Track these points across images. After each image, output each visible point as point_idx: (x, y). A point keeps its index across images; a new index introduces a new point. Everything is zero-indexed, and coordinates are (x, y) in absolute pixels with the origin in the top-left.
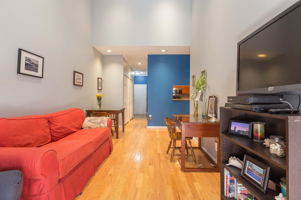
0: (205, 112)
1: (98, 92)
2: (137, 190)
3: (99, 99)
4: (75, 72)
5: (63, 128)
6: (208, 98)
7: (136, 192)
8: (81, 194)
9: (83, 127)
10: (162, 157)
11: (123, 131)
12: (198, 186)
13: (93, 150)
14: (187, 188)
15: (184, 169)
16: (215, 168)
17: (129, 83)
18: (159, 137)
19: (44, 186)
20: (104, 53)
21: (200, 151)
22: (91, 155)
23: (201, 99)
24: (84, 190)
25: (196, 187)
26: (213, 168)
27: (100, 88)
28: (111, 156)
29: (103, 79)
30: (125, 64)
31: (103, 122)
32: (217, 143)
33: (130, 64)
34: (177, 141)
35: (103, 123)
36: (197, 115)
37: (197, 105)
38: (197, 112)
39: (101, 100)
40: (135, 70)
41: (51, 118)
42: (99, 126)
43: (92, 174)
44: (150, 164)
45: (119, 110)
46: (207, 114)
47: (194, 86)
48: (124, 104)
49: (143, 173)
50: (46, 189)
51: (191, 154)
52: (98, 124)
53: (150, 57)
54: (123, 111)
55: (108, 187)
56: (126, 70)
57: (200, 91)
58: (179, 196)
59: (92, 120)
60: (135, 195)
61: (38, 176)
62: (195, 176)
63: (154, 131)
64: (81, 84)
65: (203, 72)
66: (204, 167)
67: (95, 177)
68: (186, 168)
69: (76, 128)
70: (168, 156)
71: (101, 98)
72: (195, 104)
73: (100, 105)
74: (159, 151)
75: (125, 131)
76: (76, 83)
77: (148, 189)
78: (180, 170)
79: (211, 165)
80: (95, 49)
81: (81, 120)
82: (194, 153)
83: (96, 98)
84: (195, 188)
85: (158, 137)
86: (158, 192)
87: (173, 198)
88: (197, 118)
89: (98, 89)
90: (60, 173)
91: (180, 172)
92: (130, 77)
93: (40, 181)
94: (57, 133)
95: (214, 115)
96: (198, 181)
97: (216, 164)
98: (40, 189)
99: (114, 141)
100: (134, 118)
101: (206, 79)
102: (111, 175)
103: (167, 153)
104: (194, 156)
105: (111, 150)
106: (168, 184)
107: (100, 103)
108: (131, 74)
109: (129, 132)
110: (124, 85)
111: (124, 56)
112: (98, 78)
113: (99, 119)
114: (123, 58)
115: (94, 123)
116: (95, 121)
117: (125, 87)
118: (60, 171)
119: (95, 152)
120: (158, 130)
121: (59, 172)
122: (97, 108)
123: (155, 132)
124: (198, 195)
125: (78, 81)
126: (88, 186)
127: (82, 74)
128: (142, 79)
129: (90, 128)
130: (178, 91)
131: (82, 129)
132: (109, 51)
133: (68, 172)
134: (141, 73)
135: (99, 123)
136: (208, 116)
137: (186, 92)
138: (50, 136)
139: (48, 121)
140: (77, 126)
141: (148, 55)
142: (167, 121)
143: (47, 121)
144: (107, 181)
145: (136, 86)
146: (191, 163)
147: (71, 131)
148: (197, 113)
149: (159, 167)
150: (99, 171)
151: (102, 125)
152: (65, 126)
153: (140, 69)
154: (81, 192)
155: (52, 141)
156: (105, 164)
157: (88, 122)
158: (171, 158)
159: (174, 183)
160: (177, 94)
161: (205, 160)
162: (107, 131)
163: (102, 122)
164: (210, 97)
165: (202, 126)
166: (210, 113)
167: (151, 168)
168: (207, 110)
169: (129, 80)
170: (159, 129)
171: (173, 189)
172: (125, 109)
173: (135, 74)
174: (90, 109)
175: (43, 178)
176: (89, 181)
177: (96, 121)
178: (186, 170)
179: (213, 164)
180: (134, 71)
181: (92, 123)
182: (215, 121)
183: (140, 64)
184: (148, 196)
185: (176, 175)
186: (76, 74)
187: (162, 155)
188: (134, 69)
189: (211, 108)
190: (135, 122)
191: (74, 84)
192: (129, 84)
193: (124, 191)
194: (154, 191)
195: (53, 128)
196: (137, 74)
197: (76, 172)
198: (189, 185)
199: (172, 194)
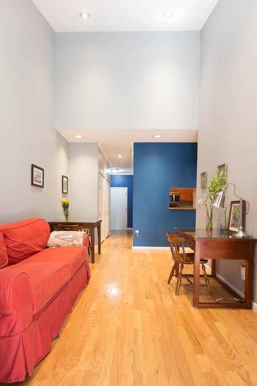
0: (224, 225)
1: (63, 197)
2: (136, 332)
3: (66, 206)
4: (33, 166)
5: (24, 245)
6: (230, 203)
7: (136, 334)
8: (58, 337)
9: (48, 245)
10: (162, 288)
11: (99, 252)
12: (221, 327)
13: (69, 277)
14: (207, 330)
15: (197, 304)
16: (240, 303)
17: (105, 184)
18: (152, 261)
19: (15, 324)
20: (69, 140)
21: (215, 281)
22: (67, 283)
23: (222, 204)
24: (62, 332)
25: (220, 329)
26: (237, 303)
27: (65, 191)
28: (89, 286)
29: (69, 178)
30: (100, 156)
31: (77, 238)
32: (244, 268)
33: (106, 157)
34: (184, 265)
35: (77, 240)
36: (211, 230)
37: (212, 214)
38: (211, 224)
39: (69, 209)
40: (112, 167)
41: (7, 229)
42: (71, 244)
43: (69, 311)
44: (147, 298)
45: (95, 222)
46: (227, 227)
47: (204, 187)
48: (99, 215)
49: (140, 309)
50: (19, 328)
51: (205, 284)
52: (69, 241)
53: (136, 145)
54: (98, 225)
55: (94, 327)
56: (101, 165)
57: (221, 193)
58: (198, 341)
59: (61, 235)
60: (135, 339)
61: (9, 309)
62: (214, 314)
63: (142, 254)
64: (41, 184)
65: (222, 167)
66: (224, 302)
67: (72, 314)
68: (200, 303)
69: (40, 246)
70: (170, 286)
71: (68, 205)
72: (208, 213)
73: (67, 216)
74: (156, 281)
75: (101, 252)
76: (34, 183)
77: (151, 331)
78: (191, 305)
79: (235, 299)
80: (58, 134)
81: (46, 236)
82: (209, 282)
83: (61, 205)
84: (218, 330)
85: (150, 261)
86: (167, 336)
87: (189, 343)
88: (211, 233)
89: (63, 192)
90: (35, 306)
91: (192, 309)
92: (105, 176)
93: (11, 316)
94: (17, 253)
95: (241, 228)
96: (219, 321)
97: (242, 299)
98: (11, 327)
99: (91, 265)
100: (110, 236)
101: (226, 176)
102: (94, 311)
103: (169, 283)
104: (209, 287)
105: (88, 278)
106: (178, 325)
107: (67, 212)
108: (107, 171)
109: (108, 254)
110: (99, 187)
111: (99, 144)
112: (63, 177)
113: (70, 234)
114: (97, 148)
115: (64, 239)
116: (65, 237)
117: (99, 190)
118: (35, 304)
119: (71, 278)
120: (148, 252)
121: (33, 304)
122: (62, 219)
123: (144, 255)
124: (224, 339)
125: (38, 180)
126: (65, 327)
127: (43, 170)
128: (120, 180)
129: (58, 246)
130: (174, 197)
131: (47, 247)
132: (78, 137)
133: (44, 305)
134: (120, 170)
135: (71, 240)
136: (229, 230)
137: (186, 199)
138: (7, 256)
139: (4, 235)
140: (41, 244)
141: (135, 144)
142: (170, 236)
143: (2, 235)
144: (91, 320)
145: (113, 189)
146: (206, 296)
147: (32, 251)
148: (211, 226)
149: (160, 302)
150: (77, 306)
151: (75, 242)
152: (26, 242)
153: (118, 165)
154: (58, 335)
155: (10, 264)
156: (83, 297)
157: (56, 237)
158: (177, 289)
159: (187, 324)
160: (173, 201)
161: (224, 292)
162: (84, 251)
163: (75, 238)
164: (233, 202)
165: (225, 243)
166: (233, 225)
167: (150, 303)
168: (227, 222)
169: (105, 180)
170: (150, 251)
171: (187, 331)
172: (101, 221)
173: (111, 172)
174: (53, 220)
175: (15, 313)
176: (66, 320)
177: (67, 237)
178: (200, 305)
179: (238, 299)
180: (110, 167)
181: (60, 239)
182: (243, 237)
183: (120, 156)
184: (153, 340)
185: (187, 312)
186: (35, 169)
187: (161, 286)
188: (111, 165)
189: (235, 219)
190: (112, 241)
191: (32, 184)
192: (104, 186)
193: (119, 334)
194: (161, 334)
195: (11, 245)
196: (115, 172)
197: (51, 306)
198: (209, 326)
199: (187, 338)
